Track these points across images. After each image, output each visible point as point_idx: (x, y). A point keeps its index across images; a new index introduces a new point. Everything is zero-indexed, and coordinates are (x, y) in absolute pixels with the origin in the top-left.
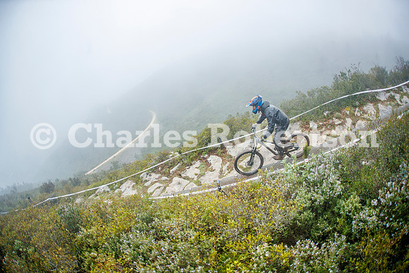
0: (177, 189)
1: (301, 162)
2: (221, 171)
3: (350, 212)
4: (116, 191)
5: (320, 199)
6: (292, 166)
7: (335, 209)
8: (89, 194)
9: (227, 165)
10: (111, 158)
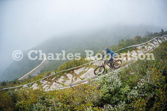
0: (54, 87)
1: (105, 75)
2: (72, 80)
3: (126, 92)
4: (30, 87)
5: (112, 89)
6: (101, 77)
7: (119, 92)
8: (20, 88)
9: (74, 77)
10: (28, 74)
